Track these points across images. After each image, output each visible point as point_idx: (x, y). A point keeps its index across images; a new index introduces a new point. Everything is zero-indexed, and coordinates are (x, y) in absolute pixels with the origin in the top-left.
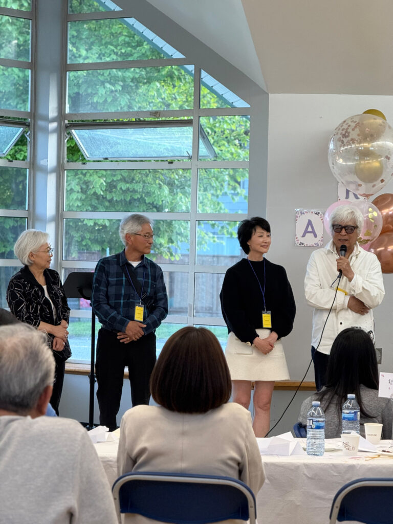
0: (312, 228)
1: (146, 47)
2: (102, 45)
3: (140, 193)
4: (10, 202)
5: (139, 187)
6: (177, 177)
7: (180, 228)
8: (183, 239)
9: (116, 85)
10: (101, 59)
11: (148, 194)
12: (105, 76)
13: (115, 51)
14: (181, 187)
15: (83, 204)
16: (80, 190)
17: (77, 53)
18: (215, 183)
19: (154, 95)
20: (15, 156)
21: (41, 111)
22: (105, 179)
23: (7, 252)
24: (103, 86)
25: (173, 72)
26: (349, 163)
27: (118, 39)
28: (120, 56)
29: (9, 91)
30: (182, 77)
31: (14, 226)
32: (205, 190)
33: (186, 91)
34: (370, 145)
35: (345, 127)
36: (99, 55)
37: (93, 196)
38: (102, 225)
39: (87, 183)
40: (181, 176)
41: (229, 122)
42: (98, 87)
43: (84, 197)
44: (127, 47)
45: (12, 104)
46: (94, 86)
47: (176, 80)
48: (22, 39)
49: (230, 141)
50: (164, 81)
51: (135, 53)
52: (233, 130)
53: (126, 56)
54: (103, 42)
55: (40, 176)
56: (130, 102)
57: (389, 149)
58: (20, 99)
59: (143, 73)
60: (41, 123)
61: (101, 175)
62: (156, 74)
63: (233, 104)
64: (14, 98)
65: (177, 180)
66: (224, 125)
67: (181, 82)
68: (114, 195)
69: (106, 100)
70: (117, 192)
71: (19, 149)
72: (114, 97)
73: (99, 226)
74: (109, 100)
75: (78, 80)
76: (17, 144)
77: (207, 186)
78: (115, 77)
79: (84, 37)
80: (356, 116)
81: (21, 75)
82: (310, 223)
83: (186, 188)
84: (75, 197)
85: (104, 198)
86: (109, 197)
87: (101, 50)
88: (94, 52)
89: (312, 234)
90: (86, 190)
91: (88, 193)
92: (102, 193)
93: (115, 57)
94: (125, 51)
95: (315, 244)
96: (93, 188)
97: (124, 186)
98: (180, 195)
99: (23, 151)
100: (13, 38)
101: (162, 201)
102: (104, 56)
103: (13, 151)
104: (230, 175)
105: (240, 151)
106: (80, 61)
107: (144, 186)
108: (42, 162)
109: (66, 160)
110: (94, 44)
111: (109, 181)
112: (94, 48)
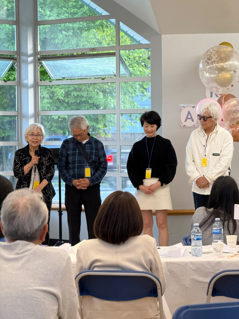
0: (191, 116)
1: (86, 8)
2: (59, 8)
3: (85, 97)
4: (6, 106)
5: (85, 94)
6: (107, 87)
7: (110, 118)
8: (113, 125)
9: (69, 32)
10: (59, 16)
11: (90, 98)
12: (61, 27)
13: (67, 11)
14: (111, 93)
15: (51, 106)
16: (49, 97)
17: (44, 13)
18: (131, 90)
19: (92, 37)
20: (8, 77)
21: (23, 50)
22: (64, 90)
23: (6, 136)
24: (60, 33)
25: (103, 23)
26: (212, 76)
27: (68, 4)
28: (70, 14)
29: (4, 38)
30: (109, 26)
31: (9, 121)
32: (125, 94)
33: (111, 34)
34: (224, 64)
35: (209, 53)
36: (58, 14)
37: (57, 100)
38: (63, 118)
39: (52, 92)
40: (110, 86)
41: (138, 52)
42: (58, 33)
43: (51, 101)
44: (74, 9)
45: (5, 45)
46: (55, 33)
47: (105, 28)
48: (10, 6)
49: (139, 63)
50: (98, 28)
51: (79, 12)
52: (140, 57)
53: (74, 14)
54: (60, 6)
55: (24, 90)
56: (77, 42)
57: (236, 66)
58: (10, 43)
59: (85, 24)
60: (23, 58)
61: (61, 88)
62: (92, 25)
63: (140, 42)
64: (6, 42)
65: (108, 89)
66: (135, 54)
67: (108, 28)
68: (70, 99)
69: (63, 41)
70: (72, 97)
71: (11, 73)
72: (67, 39)
73: (61, 118)
74: (65, 41)
75: (45, 29)
76: (9, 71)
77: (126, 92)
78: (68, 27)
79: (48, 3)
80: (215, 46)
81: (10, 28)
82: (189, 113)
83: (113, 93)
84: (46, 102)
85: (64, 101)
86: (66, 101)
87: (58, 11)
88: (54, 12)
89: (191, 120)
90: (53, 97)
91: (54, 99)
92: (62, 99)
93: (67, 15)
94: (73, 11)
95: (193, 126)
96: (57, 95)
97: (76, 94)
98: (110, 98)
99: (13, 74)
100: (4, 5)
101: (99, 102)
102: (60, 14)
103: (7, 75)
104: (139, 84)
105: (145, 70)
106: (46, 18)
107: (87, 93)
108: (25, 82)
109: (39, 80)
110: (55, 7)
111: (66, 91)
112: (54, 10)
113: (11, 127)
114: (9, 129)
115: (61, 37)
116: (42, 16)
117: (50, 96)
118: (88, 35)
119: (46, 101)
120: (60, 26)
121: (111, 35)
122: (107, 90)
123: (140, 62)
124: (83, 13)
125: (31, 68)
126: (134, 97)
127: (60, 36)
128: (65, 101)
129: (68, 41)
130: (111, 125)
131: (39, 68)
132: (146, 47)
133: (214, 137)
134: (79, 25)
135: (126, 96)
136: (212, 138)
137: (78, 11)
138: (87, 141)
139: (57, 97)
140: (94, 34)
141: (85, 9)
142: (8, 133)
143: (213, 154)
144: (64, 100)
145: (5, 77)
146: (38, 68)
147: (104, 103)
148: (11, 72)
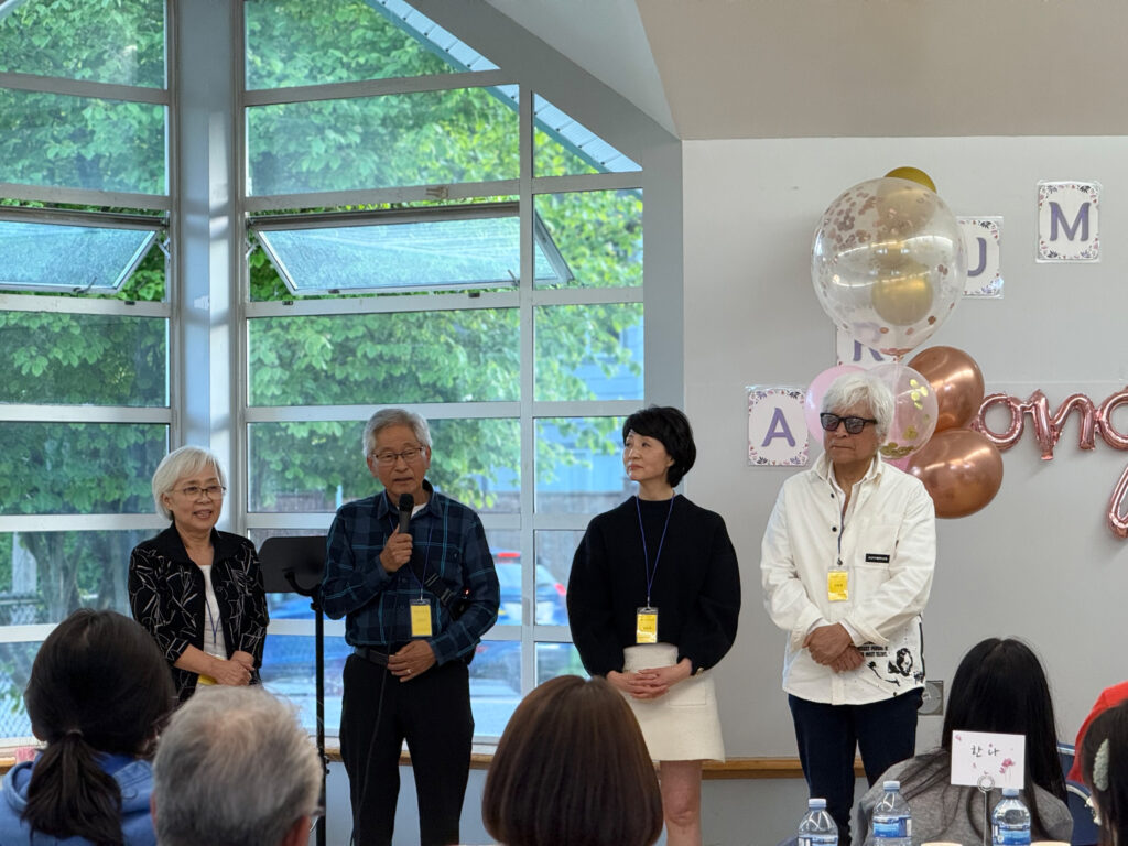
0: (785, 425)
1: (410, 49)
2: (316, 49)
3: (406, 362)
4: (126, 392)
5: (404, 351)
6: (484, 327)
7: (493, 438)
8: (502, 461)
9: (349, 134)
10: (315, 78)
11: (426, 365)
12: (324, 115)
13: (345, 60)
14: (496, 347)
15: (284, 392)
16: (277, 362)
17: (264, 68)
18: (567, 339)
19: (431, 151)
20: (136, 292)
21: (192, 194)
22: (329, 337)
23: (124, 499)
24: (319, 137)
25: (470, 103)
26: (858, 285)
27: (350, 36)
28: (355, 71)
29: (120, 154)
30: (490, 113)
31: (136, 444)
32: (546, 352)
33: (499, 142)
34: (903, 243)
35: (845, 206)
36: (311, 71)
37: (304, 373)
38: (327, 436)
39: (291, 345)
40: (492, 324)
41: (592, 204)
42: (309, 138)
43: (286, 376)
44: (369, 52)
45: (126, 181)
46: (301, 138)
47: (477, 119)
48: (144, 42)
49: (595, 244)
50: (451, 121)
51: (387, 64)
52: (600, 224)
53: (367, 71)
54: (319, 42)
55: (193, 333)
56: (379, 169)
57: (943, 252)
58: (144, 171)
59: (407, 106)
60: (193, 219)
61: (320, 328)
62: (433, 108)
63: (606, 165)
64: (130, 167)
65: (485, 333)
66: (581, 212)
67: (488, 123)
68: (350, 370)
69: (328, 167)
70: (358, 364)
71: (144, 278)
72: (343, 159)
73: (321, 437)
74: (335, 166)
75: (267, 124)
76: (140, 268)
77: (550, 344)
78: (345, 116)
79: (276, 33)
80: (868, 182)
81: (145, 118)
82: (779, 415)
83: (506, 350)
84: (267, 378)
85: (330, 377)
86: (339, 375)
87: (313, 60)
88: (300, 64)
89: (785, 440)
90: (291, 360)
91: (295, 367)
92: (322, 370)
93: (344, 74)
94: (367, 61)
95: (792, 460)
96: (306, 355)
97: (372, 350)
98: (493, 365)
99: (153, 281)
100: (125, 39)
101: (455, 379)
102: (321, 72)
103: (133, 282)
104: (598, 320)
105: (618, 268)
106: (272, 84)
107: (414, 349)
108: (198, 304)
109: (248, 297)
110: (300, 48)
111: (340, 340)
112: (300, 56)
113: (143, 467)
114: (134, 473)
115: (322, 151)
116: (254, 77)
117: (280, 357)
118: (415, 145)
119: (265, 375)
120: (320, 112)
121: (497, 147)
122: (484, 338)
123: (598, 242)
124: (399, 67)
125: (219, 255)
126: (578, 366)
127: (318, 147)
128: (333, 375)
129: (346, 164)
130: (496, 462)
131: (247, 255)
132: (624, 184)
133: (868, 499)
134: (386, 109)
135: (549, 358)
136: (861, 500)
137: (384, 60)
138: (421, 511)
139: (306, 360)
140: (440, 140)
141: (406, 52)
142: (132, 487)
143: (868, 556)
144: (330, 373)
145: (125, 291)
146: (243, 257)
147: (470, 382)
148: (147, 273)
